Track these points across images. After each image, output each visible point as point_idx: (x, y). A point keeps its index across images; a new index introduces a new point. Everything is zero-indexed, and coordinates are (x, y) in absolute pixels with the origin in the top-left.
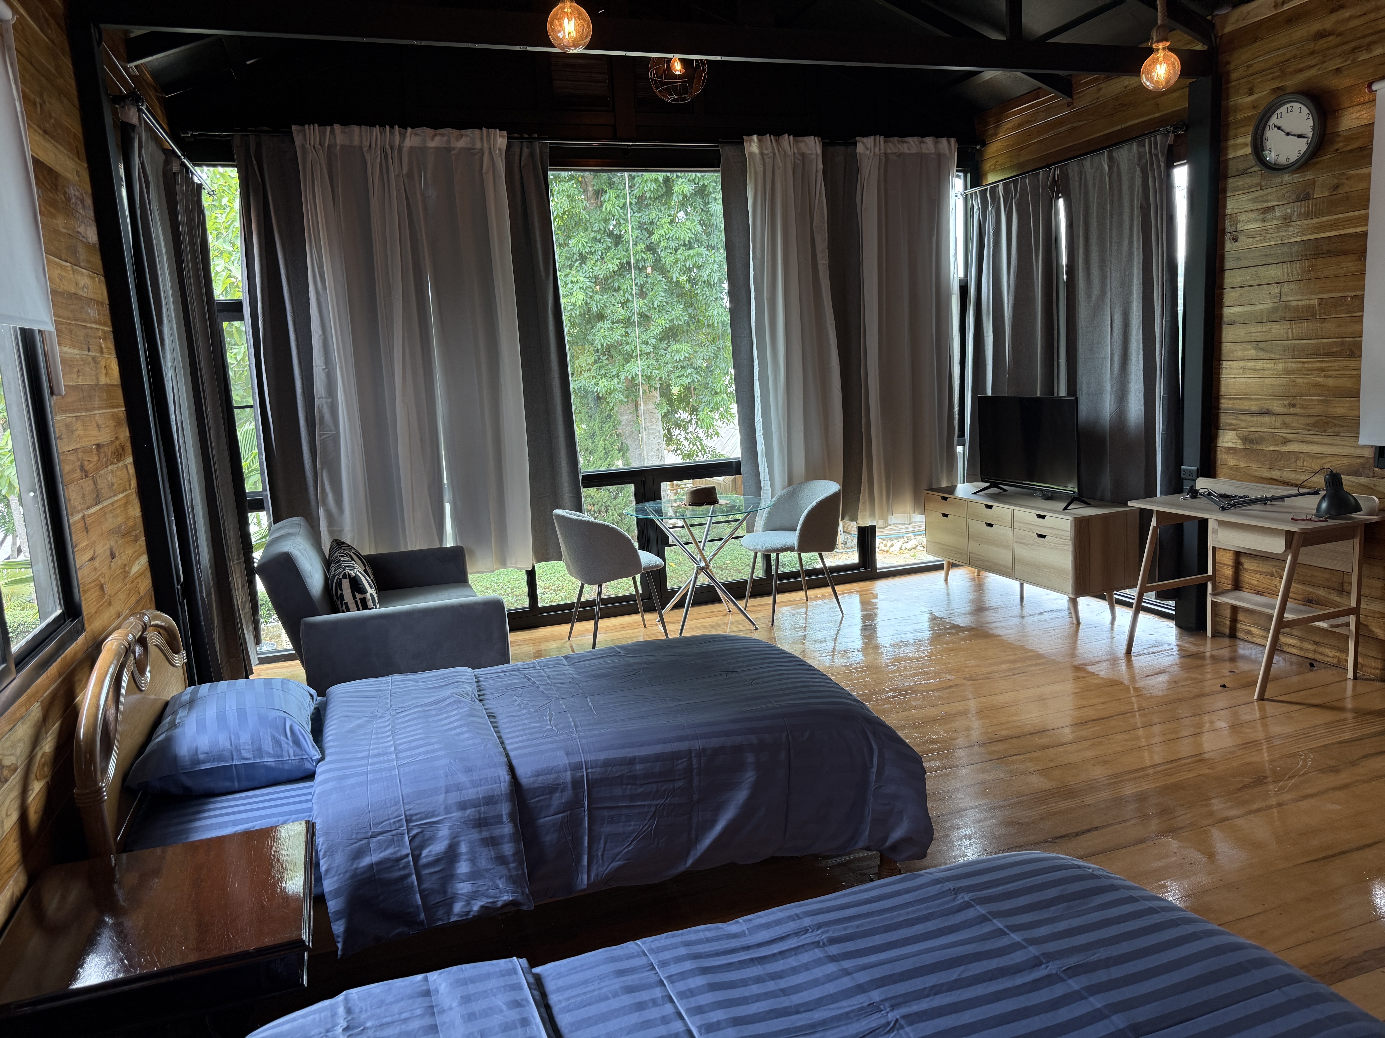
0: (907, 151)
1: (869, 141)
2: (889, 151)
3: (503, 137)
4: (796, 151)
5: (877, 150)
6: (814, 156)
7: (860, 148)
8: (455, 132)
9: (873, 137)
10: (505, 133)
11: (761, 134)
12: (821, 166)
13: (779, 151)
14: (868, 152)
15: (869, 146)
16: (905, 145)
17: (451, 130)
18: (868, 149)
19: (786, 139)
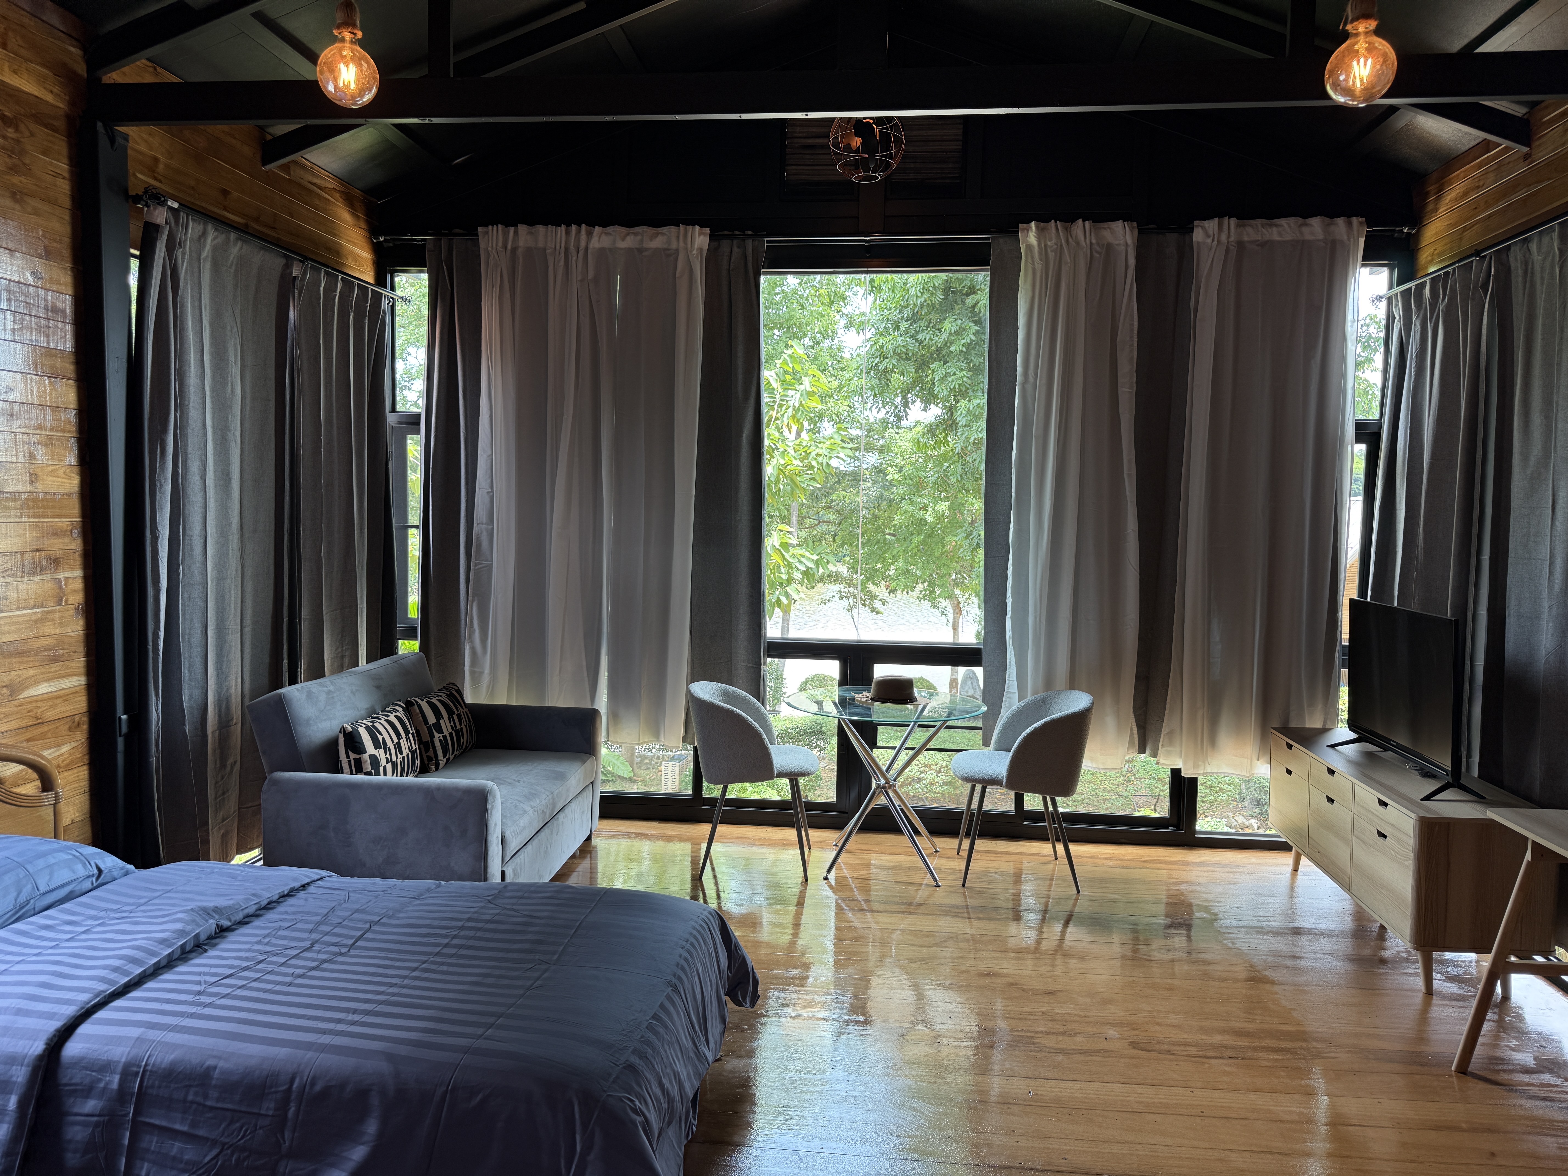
0: (1276, 237)
1: (1212, 225)
2: (1246, 238)
3: (704, 234)
4: (1094, 241)
5: (1224, 237)
6: (1123, 248)
7: (1198, 235)
8: (651, 230)
9: (1216, 220)
10: (708, 230)
11: (1043, 219)
12: (1132, 261)
13: (1067, 242)
14: (1209, 241)
15: (1211, 233)
16: (1275, 230)
17: (645, 228)
18: (1209, 236)
19: (1080, 228)
